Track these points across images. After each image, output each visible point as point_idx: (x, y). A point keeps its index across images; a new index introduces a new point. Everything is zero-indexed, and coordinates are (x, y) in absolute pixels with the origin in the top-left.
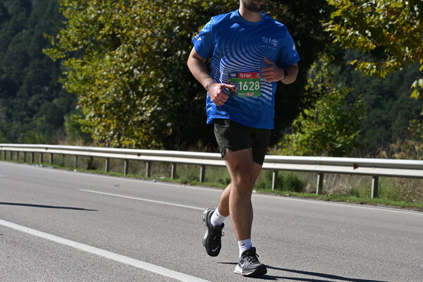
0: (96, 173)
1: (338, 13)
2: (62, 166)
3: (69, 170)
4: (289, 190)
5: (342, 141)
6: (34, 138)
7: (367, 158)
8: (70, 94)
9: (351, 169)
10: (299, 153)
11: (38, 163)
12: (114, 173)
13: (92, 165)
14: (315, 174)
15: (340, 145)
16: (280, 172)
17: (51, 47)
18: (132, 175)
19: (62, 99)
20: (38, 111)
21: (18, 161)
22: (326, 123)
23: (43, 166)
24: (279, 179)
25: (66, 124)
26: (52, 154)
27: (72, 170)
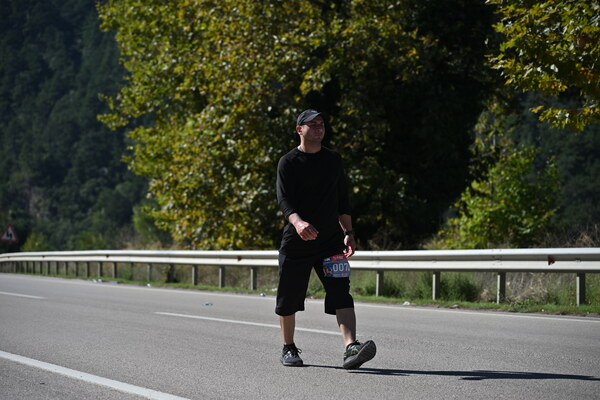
0: (179, 287)
1: (510, 44)
2: (131, 279)
3: (140, 285)
4: (458, 298)
5: (531, 224)
6: (90, 242)
7: (566, 247)
8: (139, 176)
9: (544, 265)
10: (470, 244)
11: (95, 277)
12: (205, 287)
13: (173, 276)
14: (493, 274)
15: (529, 231)
16: (443, 274)
17: (110, 111)
18: (231, 288)
19: (128, 184)
20: (95, 202)
21: (67, 275)
22: (506, 200)
23: (103, 281)
24: (442, 284)
25: (136, 219)
26: (115, 263)
27: (145, 285)
